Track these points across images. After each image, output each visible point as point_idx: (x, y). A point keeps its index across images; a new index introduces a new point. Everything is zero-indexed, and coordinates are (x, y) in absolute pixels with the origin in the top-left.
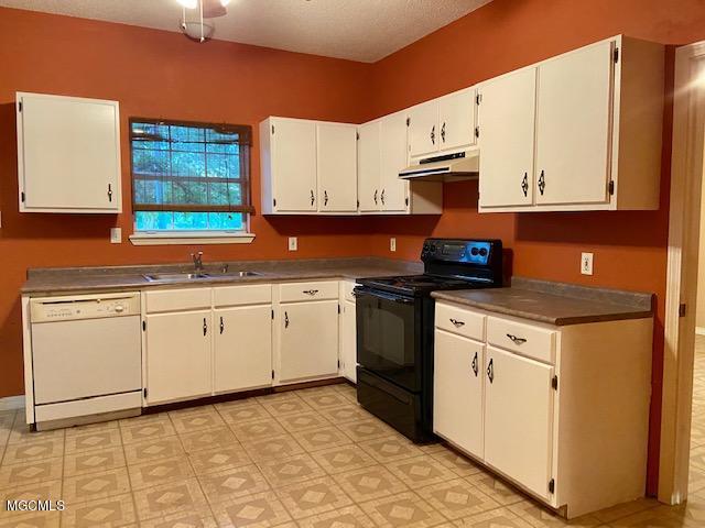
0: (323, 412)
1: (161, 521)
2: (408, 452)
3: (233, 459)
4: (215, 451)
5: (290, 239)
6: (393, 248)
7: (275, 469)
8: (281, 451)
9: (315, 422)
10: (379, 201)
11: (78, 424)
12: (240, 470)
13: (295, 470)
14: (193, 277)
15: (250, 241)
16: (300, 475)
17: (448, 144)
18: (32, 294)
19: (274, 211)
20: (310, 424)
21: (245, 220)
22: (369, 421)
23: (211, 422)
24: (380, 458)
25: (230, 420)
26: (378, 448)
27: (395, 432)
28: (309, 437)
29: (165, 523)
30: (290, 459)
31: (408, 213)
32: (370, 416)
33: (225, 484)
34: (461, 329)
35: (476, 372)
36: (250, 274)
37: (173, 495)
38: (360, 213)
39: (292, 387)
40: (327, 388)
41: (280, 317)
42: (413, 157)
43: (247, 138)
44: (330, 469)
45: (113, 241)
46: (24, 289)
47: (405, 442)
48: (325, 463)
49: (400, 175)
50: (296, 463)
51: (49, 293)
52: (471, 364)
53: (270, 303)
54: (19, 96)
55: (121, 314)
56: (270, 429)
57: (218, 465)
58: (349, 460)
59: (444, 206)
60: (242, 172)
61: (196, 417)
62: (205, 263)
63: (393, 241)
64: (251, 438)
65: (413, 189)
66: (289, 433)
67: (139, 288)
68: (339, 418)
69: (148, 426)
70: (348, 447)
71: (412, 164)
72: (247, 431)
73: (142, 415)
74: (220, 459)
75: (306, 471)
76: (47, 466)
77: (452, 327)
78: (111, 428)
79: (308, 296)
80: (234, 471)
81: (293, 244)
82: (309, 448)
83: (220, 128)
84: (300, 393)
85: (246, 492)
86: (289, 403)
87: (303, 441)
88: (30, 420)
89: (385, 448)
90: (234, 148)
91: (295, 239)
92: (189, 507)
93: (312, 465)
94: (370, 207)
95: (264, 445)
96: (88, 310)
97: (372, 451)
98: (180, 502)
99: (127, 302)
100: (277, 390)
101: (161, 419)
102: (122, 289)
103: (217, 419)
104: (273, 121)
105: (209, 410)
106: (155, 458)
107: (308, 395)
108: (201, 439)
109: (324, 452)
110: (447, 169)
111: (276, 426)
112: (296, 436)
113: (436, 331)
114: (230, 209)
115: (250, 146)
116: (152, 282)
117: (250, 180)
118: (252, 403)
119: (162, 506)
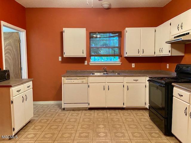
0: (136, 118)
1: (79, 141)
2: (161, 137)
3: (105, 127)
4: (101, 124)
5: (132, 64)
6: (168, 67)
7: (115, 133)
8: (119, 128)
9: (133, 121)
10: (161, 51)
11: (74, 110)
12: (105, 131)
13: (121, 135)
14: (103, 74)
15: (120, 64)
16: (121, 137)
17: (183, 30)
18: (64, 77)
19: (126, 56)
20: (131, 121)
21: (119, 58)
22: (151, 124)
23: (104, 115)
24: (150, 138)
25: (109, 115)
26: (150, 134)
27: (159, 130)
28: (129, 125)
29: (80, 142)
30: (120, 131)
31: (170, 55)
32: (152, 122)
33: (99, 134)
34: (182, 98)
35: (186, 115)
36: (119, 74)
37: (85, 134)
38: (155, 56)
39: (130, 109)
40: (141, 111)
41: (126, 87)
42: (172, 36)
43: (120, 35)
44: (131, 137)
45: (85, 64)
46: (62, 75)
47: (161, 134)
48: (130, 135)
49: (166, 42)
50: (122, 133)
51: (68, 77)
52: (184, 112)
53: (123, 83)
54: (64, 29)
55: (83, 83)
56: (119, 121)
57: (100, 128)
58: (138, 136)
59: (185, 53)
60: (119, 44)
61: (101, 112)
62: (107, 70)
63: (168, 65)
64: (112, 122)
65: (172, 47)
66: (123, 123)
67: (88, 76)
68: (141, 121)
69: (88, 113)
70: (140, 131)
71: (172, 38)
72: (112, 120)
73: (89, 110)
74: (101, 126)
75: (124, 136)
76: (62, 119)
77: (179, 97)
78: (80, 112)
79: (135, 82)
80: (103, 131)
81: (133, 65)
82: (128, 129)
83: (112, 33)
84: (132, 111)
85: (104, 138)
86: (127, 113)
87: (127, 126)
88: (63, 107)
89: (153, 134)
90: (117, 38)
91: (134, 64)
92: (87, 139)
93: (126, 135)
94: (158, 54)
95: (115, 125)
96: (76, 81)
97: (148, 135)
98: (86, 137)
99: (85, 80)
100: (125, 109)
101: (92, 112)
102: (84, 76)
103: (106, 115)
104: (127, 29)
105: (105, 111)
106: (86, 122)
107: (134, 112)
108: (99, 119)
109: (132, 131)
110: (181, 39)
111: (121, 120)
112: (125, 124)
113: (174, 97)
114: (114, 55)
115: (121, 37)
116: (92, 75)
117: (121, 47)
118: (117, 111)
119: (81, 137)
